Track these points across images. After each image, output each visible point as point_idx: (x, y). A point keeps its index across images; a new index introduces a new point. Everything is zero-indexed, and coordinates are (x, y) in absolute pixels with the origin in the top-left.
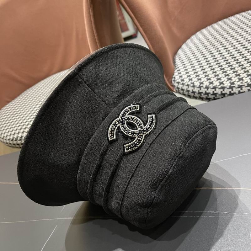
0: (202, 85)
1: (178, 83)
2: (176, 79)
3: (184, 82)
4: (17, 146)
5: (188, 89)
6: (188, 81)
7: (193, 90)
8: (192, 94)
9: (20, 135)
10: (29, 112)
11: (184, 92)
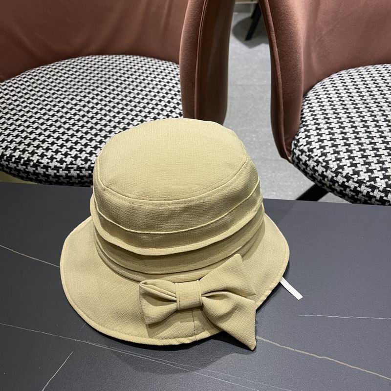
0: (340, 170)
1: (302, 151)
2: (299, 144)
3: (313, 155)
4: (5, 169)
5: (316, 168)
6: (319, 155)
7: (323, 172)
8: (320, 178)
9: (17, 154)
10: (38, 115)
11: (306, 169)
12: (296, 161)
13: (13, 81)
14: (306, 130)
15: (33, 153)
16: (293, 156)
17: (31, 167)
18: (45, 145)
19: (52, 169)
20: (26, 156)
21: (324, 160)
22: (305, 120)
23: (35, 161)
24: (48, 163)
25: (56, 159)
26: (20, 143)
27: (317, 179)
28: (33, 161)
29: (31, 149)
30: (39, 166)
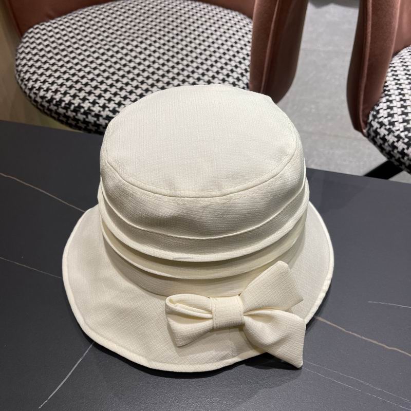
1: (382, 124)
2: (379, 116)
3: (394, 129)
4: (53, 115)
5: (396, 144)
6: (401, 130)
7: (404, 149)
8: (398, 156)
9: (67, 99)
10: (90, 59)
11: (384, 144)
12: (373, 134)
13: (64, 19)
14: (388, 101)
15: (84, 99)
16: (369, 129)
17: (82, 114)
18: (98, 92)
19: (104, 119)
20: (77, 102)
21: (406, 136)
22: (387, 89)
23: (86, 109)
24: (100, 111)
25: (108, 107)
26: (71, 87)
27: (394, 157)
28: (83, 107)
29: (82, 95)
30: (90, 114)
